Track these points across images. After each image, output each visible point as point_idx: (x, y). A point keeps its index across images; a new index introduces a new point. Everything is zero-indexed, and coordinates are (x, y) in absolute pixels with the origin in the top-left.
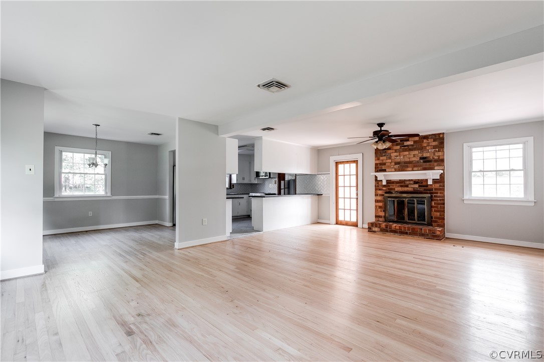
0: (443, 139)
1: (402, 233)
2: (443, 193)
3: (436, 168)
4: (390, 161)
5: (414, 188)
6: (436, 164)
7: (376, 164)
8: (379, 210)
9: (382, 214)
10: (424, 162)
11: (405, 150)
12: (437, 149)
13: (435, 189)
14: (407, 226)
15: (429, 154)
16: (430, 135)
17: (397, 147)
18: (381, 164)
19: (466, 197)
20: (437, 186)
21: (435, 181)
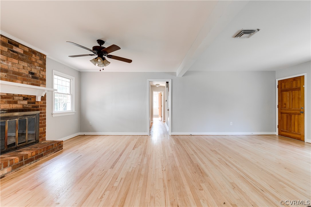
0: (45, 60)
2: (45, 110)
5: (23, 105)
6: (41, 82)
10: (33, 77)
12: (42, 69)
13: (41, 106)
15: (36, 70)
16: (37, 52)
19: (53, 112)
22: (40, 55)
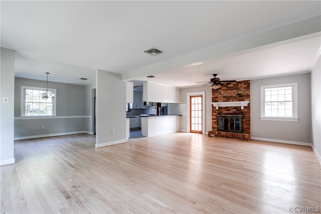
0: (249, 83)
1: (227, 137)
2: (249, 114)
3: (246, 100)
4: (220, 96)
5: (233, 111)
6: (245, 98)
7: (213, 98)
8: (214, 124)
9: (216, 126)
10: (239, 96)
11: (229, 90)
12: (246, 89)
13: (245, 112)
14: (229, 133)
15: (242, 92)
16: (242, 81)
17: (224, 88)
18: (215, 98)
19: (261, 117)
20: (246, 110)
21: (245, 107)
22: (244, 82)
